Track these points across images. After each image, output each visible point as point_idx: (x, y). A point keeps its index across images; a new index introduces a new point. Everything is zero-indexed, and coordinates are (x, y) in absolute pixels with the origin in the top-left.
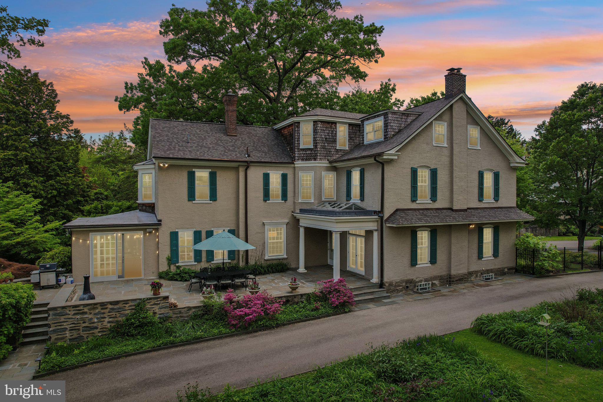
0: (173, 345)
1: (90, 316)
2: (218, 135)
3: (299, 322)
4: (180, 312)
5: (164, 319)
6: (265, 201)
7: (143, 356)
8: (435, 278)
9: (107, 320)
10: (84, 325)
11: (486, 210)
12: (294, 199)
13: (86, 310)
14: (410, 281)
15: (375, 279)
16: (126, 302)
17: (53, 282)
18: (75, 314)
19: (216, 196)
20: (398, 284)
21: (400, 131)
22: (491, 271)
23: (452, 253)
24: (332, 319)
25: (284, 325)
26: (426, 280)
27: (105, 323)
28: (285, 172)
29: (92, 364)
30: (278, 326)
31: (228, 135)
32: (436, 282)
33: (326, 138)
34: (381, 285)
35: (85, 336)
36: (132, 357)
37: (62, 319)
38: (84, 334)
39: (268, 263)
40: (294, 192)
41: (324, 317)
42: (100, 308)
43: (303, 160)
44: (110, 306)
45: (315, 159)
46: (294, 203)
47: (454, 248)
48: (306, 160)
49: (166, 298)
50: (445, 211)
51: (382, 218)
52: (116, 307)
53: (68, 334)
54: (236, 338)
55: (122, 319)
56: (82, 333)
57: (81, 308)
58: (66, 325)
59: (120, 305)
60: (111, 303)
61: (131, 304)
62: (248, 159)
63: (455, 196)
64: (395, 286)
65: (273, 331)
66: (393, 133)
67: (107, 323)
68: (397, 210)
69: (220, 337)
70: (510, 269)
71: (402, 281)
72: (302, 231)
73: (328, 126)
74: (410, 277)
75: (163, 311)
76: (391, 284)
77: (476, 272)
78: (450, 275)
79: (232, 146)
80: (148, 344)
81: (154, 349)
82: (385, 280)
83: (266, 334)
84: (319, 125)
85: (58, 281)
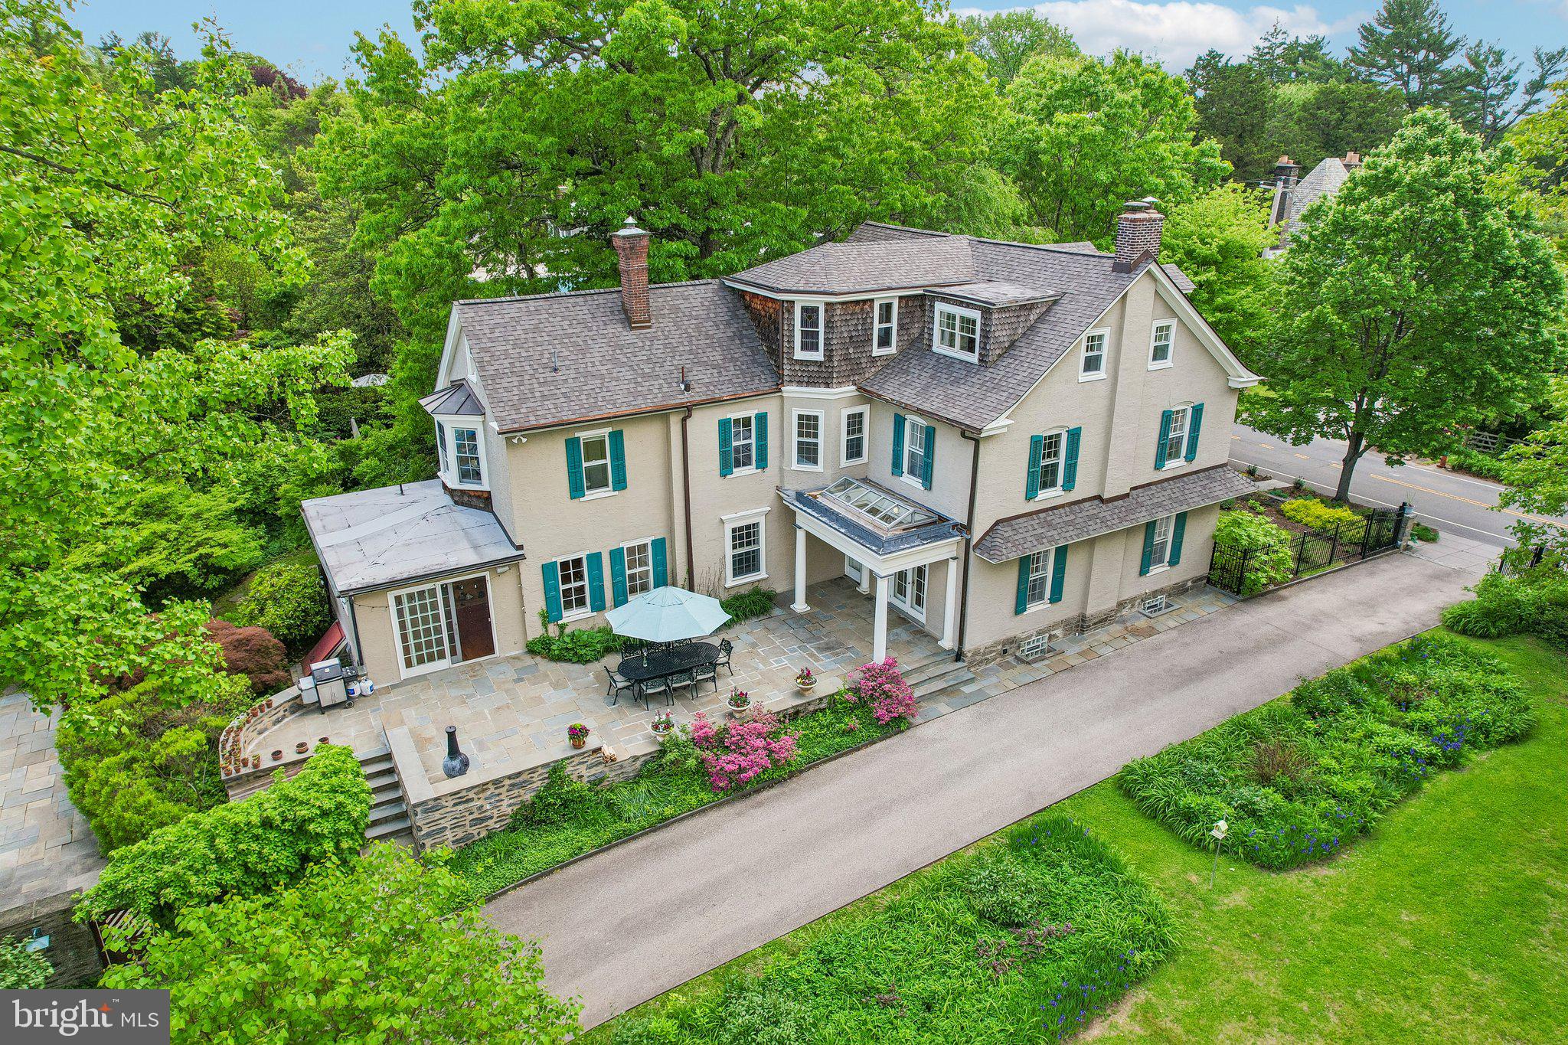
0: (628, 837)
1: (479, 803)
2: (610, 330)
3: (825, 762)
4: (622, 767)
5: (597, 782)
6: (723, 475)
7: (588, 864)
8: (1055, 626)
9: (505, 803)
10: (472, 817)
11: (1165, 484)
12: (781, 462)
13: (471, 795)
14: (1013, 642)
15: (948, 642)
16: (533, 770)
17: (342, 697)
18: (455, 805)
19: (624, 481)
20: (989, 650)
21: (1012, 345)
22: (1161, 591)
23: (1093, 578)
24: (880, 750)
25: (801, 772)
26: (1039, 633)
27: (503, 809)
28: (762, 410)
29: (514, 888)
30: (792, 775)
31: (632, 328)
32: (1059, 632)
33: (851, 337)
34: (959, 656)
35: (475, 833)
36: (572, 870)
37: (437, 815)
38: (474, 830)
39: (733, 593)
40: (782, 447)
41: (866, 746)
42: (492, 788)
43: (800, 383)
44: (507, 782)
45: (827, 385)
46: (781, 470)
47: (1096, 569)
48: (808, 384)
49: (598, 750)
50: (1087, 504)
51: (968, 542)
52: (517, 780)
53: (449, 835)
54: (727, 810)
55: (528, 797)
56: (470, 830)
57: (464, 794)
58: (443, 823)
59: (524, 777)
60: (509, 777)
61: (541, 771)
62: (686, 398)
63: (1109, 473)
64: (985, 654)
65: (786, 790)
66: (998, 352)
67: (507, 807)
68: (997, 523)
69: (702, 810)
70: (1196, 580)
71: (997, 643)
72: (801, 537)
73: (858, 309)
74: (1010, 634)
75: (593, 771)
76: (976, 653)
77: (1132, 600)
78: (1084, 616)
79: (649, 361)
80: (586, 839)
81: (601, 850)
82: (968, 646)
83: (777, 797)
84: (838, 312)
85: (349, 693)
